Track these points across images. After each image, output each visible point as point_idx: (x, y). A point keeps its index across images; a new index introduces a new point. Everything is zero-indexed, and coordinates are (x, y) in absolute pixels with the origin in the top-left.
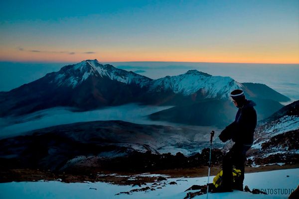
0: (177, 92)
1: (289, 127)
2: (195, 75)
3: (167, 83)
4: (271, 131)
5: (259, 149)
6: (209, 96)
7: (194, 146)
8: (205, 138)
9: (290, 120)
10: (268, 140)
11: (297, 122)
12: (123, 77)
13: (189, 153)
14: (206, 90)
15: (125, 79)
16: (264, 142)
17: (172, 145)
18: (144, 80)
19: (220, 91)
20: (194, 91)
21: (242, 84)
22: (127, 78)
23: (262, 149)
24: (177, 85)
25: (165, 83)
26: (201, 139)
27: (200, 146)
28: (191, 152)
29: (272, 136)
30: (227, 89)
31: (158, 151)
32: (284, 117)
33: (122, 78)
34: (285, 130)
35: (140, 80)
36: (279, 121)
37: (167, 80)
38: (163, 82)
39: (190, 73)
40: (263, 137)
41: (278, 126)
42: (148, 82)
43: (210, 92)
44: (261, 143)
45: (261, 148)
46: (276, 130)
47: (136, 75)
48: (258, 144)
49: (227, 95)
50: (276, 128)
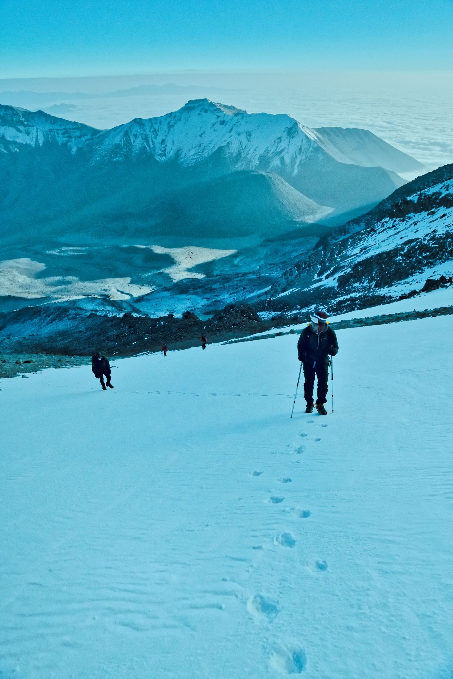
0: (164, 158)
1: (387, 242)
2: (206, 111)
3: (136, 136)
4: (357, 251)
5: (333, 288)
6: (240, 166)
7: (214, 286)
8: (237, 266)
9: (389, 228)
10: (348, 270)
11: (399, 232)
12: (21, 128)
13: (205, 302)
14: (234, 149)
15: (28, 133)
16: (342, 274)
17: (166, 289)
18: (78, 134)
19: (267, 151)
20: (206, 155)
21: (317, 130)
22: (33, 131)
23: (337, 287)
24: (163, 141)
25: (132, 138)
26: (228, 269)
27: (227, 285)
28: (208, 299)
29: (356, 262)
30: (283, 145)
31: (136, 305)
32: (383, 221)
33: (20, 131)
34: (378, 248)
35: (66, 132)
36: (372, 230)
37: (136, 129)
38: (126, 134)
39: (193, 108)
40: (342, 264)
41: (370, 241)
42: (89, 137)
43: (243, 155)
44: (337, 275)
45: (337, 284)
46: (364, 250)
47: (54, 120)
48: (332, 278)
49: (282, 160)
50: (366, 244)
